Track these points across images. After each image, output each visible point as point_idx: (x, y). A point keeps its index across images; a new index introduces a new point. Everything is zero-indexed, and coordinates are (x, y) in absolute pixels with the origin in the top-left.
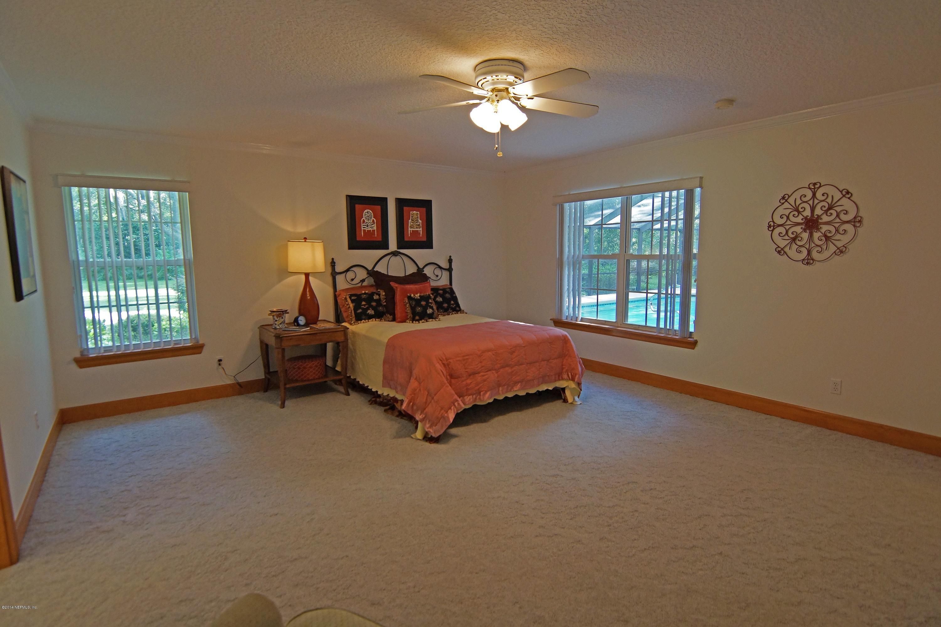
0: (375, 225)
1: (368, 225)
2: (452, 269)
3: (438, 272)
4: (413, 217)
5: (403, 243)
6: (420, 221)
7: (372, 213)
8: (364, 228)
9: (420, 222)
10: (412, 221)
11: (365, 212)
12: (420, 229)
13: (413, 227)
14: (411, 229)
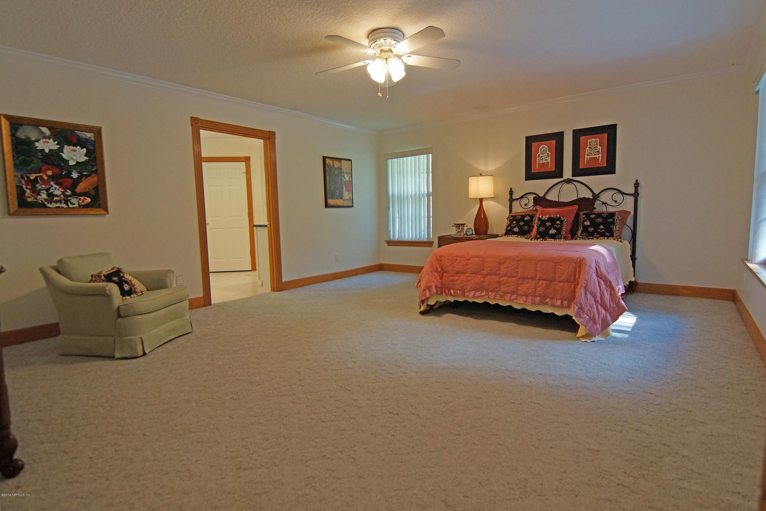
0: (550, 157)
1: (543, 159)
2: (638, 195)
3: (619, 197)
4: (591, 145)
5: (577, 171)
6: (599, 147)
7: (547, 148)
8: (538, 161)
9: (599, 149)
10: (590, 149)
11: (541, 147)
12: (599, 156)
13: (591, 154)
14: (588, 157)
